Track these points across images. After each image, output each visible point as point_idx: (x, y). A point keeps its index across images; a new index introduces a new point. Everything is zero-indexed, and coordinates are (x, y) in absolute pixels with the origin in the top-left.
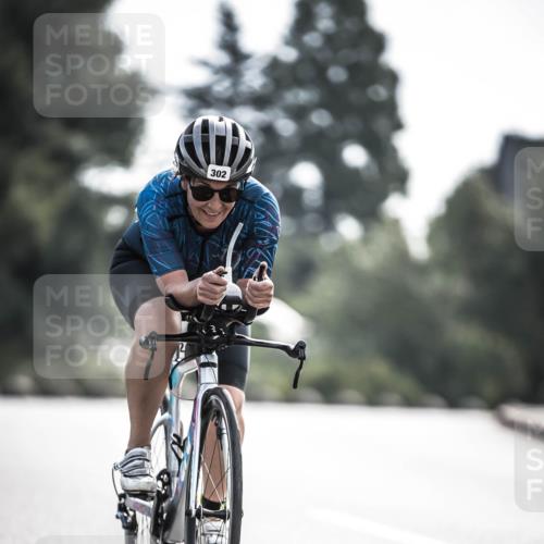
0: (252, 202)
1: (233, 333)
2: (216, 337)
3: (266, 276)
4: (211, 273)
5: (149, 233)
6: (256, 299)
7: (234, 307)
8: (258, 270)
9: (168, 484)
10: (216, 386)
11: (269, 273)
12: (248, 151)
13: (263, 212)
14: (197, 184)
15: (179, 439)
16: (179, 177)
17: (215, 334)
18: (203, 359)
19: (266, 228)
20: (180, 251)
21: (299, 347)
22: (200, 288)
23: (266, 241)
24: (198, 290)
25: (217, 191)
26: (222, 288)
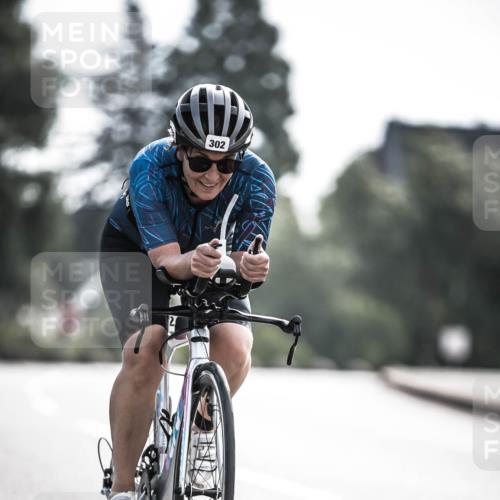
0: (247, 174)
1: (226, 307)
2: (208, 311)
3: (261, 249)
4: (207, 245)
5: (142, 205)
7: (228, 280)
8: (253, 243)
9: (156, 460)
10: (207, 361)
11: (264, 246)
12: (247, 121)
13: (259, 184)
14: (194, 154)
15: (168, 415)
16: (175, 147)
17: (207, 308)
18: (194, 333)
19: (263, 200)
21: (294, 323)
22: (195, 260)
23: (262, 214)
24: (192, 262)
25: (215, 162)
26: (216, 260)
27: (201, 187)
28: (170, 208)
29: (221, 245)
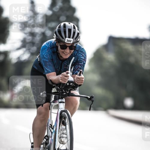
0: (78, 51)
2: (65, 94)
3: (82, 74)
4: (65, 73)
5: (45, 60)
6: (78, 82)
7: (71, 84)
9: (48, 140)
10: (64, 109)
12: (78, 34)
13: (81, 54)
14: (62, 44)
15: (52, 126)
16: (55, 42)
18: (60, 100)
19: (82, 59)
20: (54, 66)
21: (92, 97)
22: (61, 78)
23: (82, 63)
24: (60, 78)
25: (68, 46)
26: (68, 78)
27: (64, 54)
28: (54, 61)
29: (69, 73)
